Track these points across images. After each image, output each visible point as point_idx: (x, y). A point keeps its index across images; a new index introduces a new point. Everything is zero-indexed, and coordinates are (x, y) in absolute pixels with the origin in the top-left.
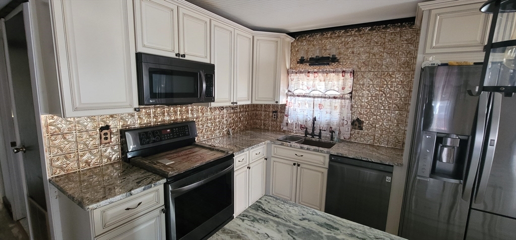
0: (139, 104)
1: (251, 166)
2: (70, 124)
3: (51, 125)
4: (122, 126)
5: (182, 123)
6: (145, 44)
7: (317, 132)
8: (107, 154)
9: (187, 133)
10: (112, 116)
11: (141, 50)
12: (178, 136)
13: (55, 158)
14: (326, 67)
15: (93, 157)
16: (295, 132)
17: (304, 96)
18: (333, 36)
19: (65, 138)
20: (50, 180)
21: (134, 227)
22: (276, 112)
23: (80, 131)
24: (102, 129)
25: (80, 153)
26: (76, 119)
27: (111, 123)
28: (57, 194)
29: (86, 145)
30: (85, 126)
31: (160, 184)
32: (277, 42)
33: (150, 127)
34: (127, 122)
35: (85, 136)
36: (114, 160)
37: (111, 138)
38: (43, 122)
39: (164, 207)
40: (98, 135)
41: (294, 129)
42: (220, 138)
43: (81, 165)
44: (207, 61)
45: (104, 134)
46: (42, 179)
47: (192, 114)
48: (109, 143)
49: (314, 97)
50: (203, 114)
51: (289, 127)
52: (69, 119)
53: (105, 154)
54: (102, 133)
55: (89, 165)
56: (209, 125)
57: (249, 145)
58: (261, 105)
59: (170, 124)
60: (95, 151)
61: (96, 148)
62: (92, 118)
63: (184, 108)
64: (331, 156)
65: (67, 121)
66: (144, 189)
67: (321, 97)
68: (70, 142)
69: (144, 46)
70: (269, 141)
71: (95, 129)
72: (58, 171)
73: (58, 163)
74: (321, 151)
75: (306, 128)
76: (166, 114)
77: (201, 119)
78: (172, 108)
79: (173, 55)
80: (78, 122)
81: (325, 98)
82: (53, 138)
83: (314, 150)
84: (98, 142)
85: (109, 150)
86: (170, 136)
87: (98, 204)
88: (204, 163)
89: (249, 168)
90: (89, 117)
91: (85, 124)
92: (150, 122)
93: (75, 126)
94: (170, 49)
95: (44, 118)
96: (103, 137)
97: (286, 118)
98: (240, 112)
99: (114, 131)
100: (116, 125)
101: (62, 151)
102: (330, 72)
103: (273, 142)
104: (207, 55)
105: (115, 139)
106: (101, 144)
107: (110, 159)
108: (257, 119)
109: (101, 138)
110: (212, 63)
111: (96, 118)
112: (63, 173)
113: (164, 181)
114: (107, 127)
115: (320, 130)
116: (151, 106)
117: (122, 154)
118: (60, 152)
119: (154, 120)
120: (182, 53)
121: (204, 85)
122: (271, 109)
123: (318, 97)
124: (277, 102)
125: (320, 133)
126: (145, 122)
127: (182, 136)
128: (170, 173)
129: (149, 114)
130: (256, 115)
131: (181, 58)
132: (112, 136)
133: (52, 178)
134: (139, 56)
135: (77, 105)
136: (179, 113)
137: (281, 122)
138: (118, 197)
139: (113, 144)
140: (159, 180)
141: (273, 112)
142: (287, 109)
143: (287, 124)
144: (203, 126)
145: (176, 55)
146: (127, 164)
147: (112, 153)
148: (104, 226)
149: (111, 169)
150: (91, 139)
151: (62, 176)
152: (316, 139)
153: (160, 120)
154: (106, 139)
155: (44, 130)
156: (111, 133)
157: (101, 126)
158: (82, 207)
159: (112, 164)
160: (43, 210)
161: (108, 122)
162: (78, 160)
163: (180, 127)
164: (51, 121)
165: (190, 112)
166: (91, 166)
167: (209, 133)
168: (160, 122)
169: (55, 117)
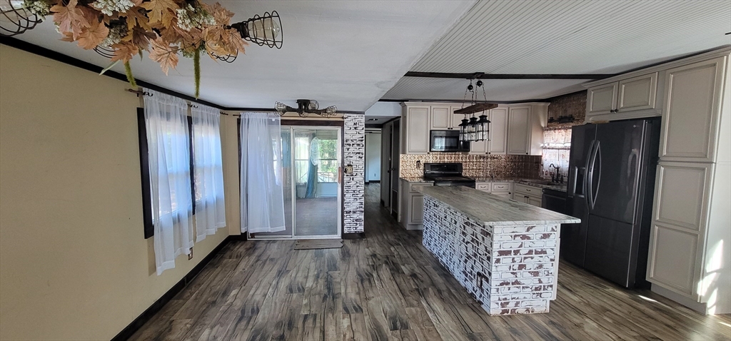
0: (430, 151)
4: (426, 162)
5: (457, 164)
6: (434, 126)
7: (560, 178)
11: (432, 129)
15: (413, 173)
17: (553, 148)
19: (406, 164)
23: (410, 162)
24: (417, 162)
25: (409, 170)
29: (412, 168)
30: (412, 160)
33: (437, 163)
34: (429, 160)
38: (400, 157)
41: (545, 176)
42: (484, 178)
47: (462, 159)
48: (419, 168)
49: (559, 149)
50: (470, 160)
55: (412, 176)
59: (447, 163)
61: (415, 169)
62: (414, 157)
63: (457, 155)
64: (544, 189)
65: (407, 157)
67: (563, 149)
70: (513, 181)
73: (403, 172)
74: (539, 186)
75: (554, 175)
76: (446, 158)
77: (468, 163)
78: (449, 155)
80: (410, 158)
81: (566, 149)
83: (535, 185)
85: (419, 171)
94: (445, 126)
96: (418, 165)
98: (505, 162)
101: (404, 168)
102: (569, 128)
105: (422, 167)
107: (419, 175)
108: (525, 169)
115: (562, 176)
116: (438, 154)
117: (424, 174)
119: (439, 160)
120: (451, 127)
121: (462, 142)
123: (561, 149)
124: (527, 153)
126: (435, 161)
129: (437, 158)
131: (450, 130)
133: (401, 177)
135: (410, 150)
141: (536, 163)
142: (542, 160)
143: (543, 172)
145: (448, 128)
150: (413, 165)
153: (442, 161)
155: (400, 160)
156: (421, 164)
159: (419, 178)
161: (419, 159)
162: (409, 173)
163: (452, 165)
164: (403, 156)
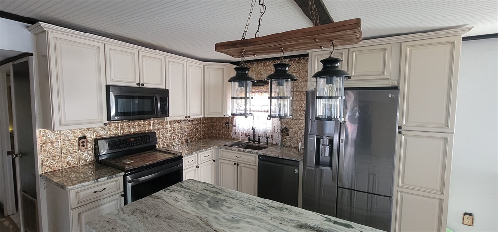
0: (108, 121)
1: (199, 166)
2: (57, 135)
3: (43, 136)
4: (96, 137)
5: (145, 133)
6: (113, 79)
7: (257, 139)
8: (83, 157)
9: (148, 141)
10: (88, 129)
11: (109, 83)
12: (141, 143)
13: (45, 160)
14: (262, 87)
15: (72, 159)
16: (240, 139)
18: (265, 64)
19: (53, 145)
20: (41, 175)
21: (100, 206)
22: (228, 123)
23: (64, 140)
24: (80, 139)
25: (63, 156)
26: (62, 132)
27: (88, 135)
28: (45, 185)
29: (68, 150)
30: (68, 137)
31: (120, 176)
32: (223, 69)
33: (118, 137)
34: (99, 133)
35: (67, 143)
36: (89, 161)
37: (87, 145)
38: (38, 134)
39: (123, 193)
40: (77, 143)
41: (241, 137)
42: (179, 145)
43: (64, 165)
44: (163, 87)
45: (82, 142)
46: (35, 176)
47: (154, 126)
48: (85, 149)
50: (163, 126)
51: (237, 135)
52: (56, 132)
53: (82, 157)
54: (80, 142)
55: (70, 165)
56: (169, 135)
57: (199, 149)
58: (217, 118)
59: (135, 135)
60: (74, 155)
61: (75, 152)
62: (73, 131)
63: (147, 122)
64: (260, 156)
65: (55, 133)
66: (107, 179)
67: (259, 111)
68: (57, 148)
69: (112, 80)
70: (217, 147)
71: (75, 138)
72: (47, 169)
73: (47, 163)
74: (253, 153)
75: (249, 136)
76: (131, 127)
77: (161, 130)
78: (136, 122)
79: (135, 85)
80: (63, 134)
81: (261, 111)
82: (44, 145)
83: (248, 152)
84: (77, 148)
85: (85, 154)
86: (133, 143)
87: (74, 186)
88: (155, 162)
89: (198, 167)
90: (71, 130)
91: (68, 135)
92: (118, 133)
93: (61, 137)
94: (132, 80)
95: (39, 132)
96: (81, 144)
97: (234, 128)
98: (198, 124)
99: (89, 140)
100: (91, 136)
101: (50, 154)
102: (263, 92)
103: (220, 147)
104: (162, 82)
105: (90, 146)
106: (79, 149)
107: (86, 161)
108: (214, 129)
109: (79, 145)
110: (167, 88)
111: (76, 131)
112: (50, 170)
113: (123, 173)
114: (84, 137)
115: (259, 137)
116: (119, 122)
117: (95, 157)
118: (49, 155)
119: (122, 131)
120: (141, 83)
121: (159, 105)
122: (224, 121)
123: (256, 111)
124: (224, 116)
125: (259, 139)
126: (114, 133)
127: (144, 144)
128: (127, 167)
129: (117, 128)
130: (213, 126)
131: (141, 86)
132: (88, 144)
133: (43, 173)
134: (108, 88)
135: (63, 122)
136: (142, 126)
137: (231, 131)
138: (89, 183)
139: (89, 149)
140: (119, 173)
141: (226, 123)
142: (235, 121)
143: (236, 132)
144: (163, 135)
145: (137, 84)
146: (98, 164)
147: (88, 156)
148: (78, 202)
149: (86, 167)
150: (72, 146)
151: (49, 172)
152: (256, 144)
153: (126, 131)
154: (83, 146)
155: (38, 140)
156: (87, 142)
157: (79, 136)
158: (63, 189)
159: (87, 165)
160: (34, 199)
161: (85, 133)
162: (62, 161)
163: (143, 136)
164: (44, 133)
165: (152, 125)
166: (71, 166)
167: (169, 141)
168: (126, 133)
169: (47, 131)
